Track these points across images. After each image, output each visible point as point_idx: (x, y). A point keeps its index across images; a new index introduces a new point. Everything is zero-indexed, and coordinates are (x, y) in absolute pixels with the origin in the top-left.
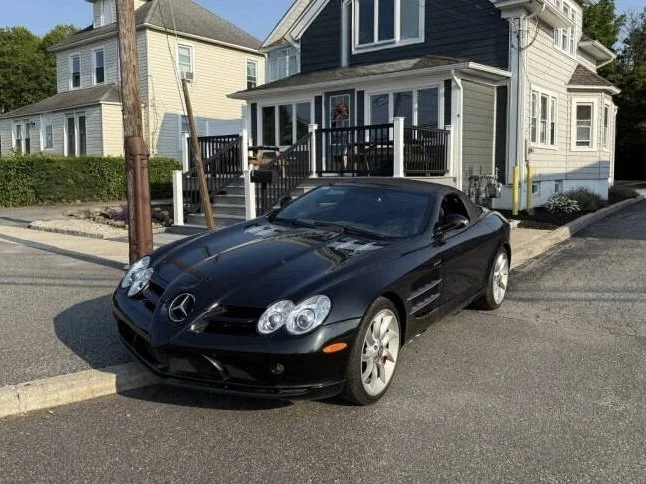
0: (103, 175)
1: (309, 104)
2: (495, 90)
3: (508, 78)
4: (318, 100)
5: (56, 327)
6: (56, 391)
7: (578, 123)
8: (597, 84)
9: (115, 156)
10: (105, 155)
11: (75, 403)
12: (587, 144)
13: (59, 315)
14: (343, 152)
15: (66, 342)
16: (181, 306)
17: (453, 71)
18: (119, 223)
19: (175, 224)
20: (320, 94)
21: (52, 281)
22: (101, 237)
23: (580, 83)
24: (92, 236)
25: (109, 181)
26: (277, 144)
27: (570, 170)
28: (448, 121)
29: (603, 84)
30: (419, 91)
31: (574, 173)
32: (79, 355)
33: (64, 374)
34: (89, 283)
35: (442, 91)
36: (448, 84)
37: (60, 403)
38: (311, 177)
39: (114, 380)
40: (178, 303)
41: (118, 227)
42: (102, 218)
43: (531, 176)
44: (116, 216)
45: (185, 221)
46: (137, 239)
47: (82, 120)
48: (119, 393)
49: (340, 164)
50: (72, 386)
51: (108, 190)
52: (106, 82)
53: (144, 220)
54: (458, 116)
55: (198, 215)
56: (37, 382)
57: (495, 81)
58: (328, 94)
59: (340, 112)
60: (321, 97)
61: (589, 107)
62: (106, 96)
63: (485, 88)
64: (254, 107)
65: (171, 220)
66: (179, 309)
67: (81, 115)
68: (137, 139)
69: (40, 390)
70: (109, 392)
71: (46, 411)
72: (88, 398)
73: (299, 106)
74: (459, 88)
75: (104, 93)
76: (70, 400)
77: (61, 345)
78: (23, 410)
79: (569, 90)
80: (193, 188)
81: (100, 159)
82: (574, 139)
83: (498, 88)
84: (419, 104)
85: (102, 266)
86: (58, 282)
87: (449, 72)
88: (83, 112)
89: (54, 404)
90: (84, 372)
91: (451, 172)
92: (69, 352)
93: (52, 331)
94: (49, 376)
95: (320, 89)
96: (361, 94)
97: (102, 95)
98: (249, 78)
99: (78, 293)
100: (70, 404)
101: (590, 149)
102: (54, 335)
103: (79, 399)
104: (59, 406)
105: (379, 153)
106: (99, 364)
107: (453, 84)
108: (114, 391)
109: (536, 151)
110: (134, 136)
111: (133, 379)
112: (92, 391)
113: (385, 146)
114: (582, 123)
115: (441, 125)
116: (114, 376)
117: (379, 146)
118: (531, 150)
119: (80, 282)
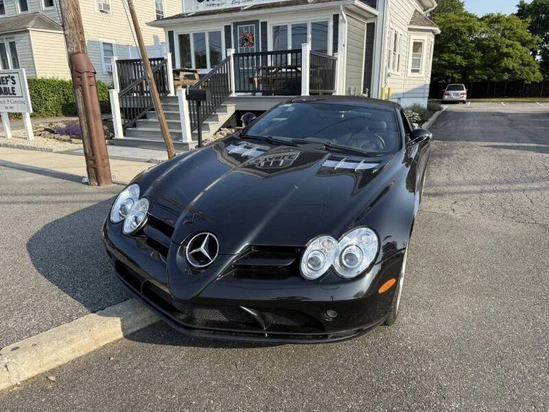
0: (39, 95)
1: (219, 33)
2: (366, 26)
3: (376, 16)
4: (227, 28)
5: (31, 255)
6: (54, 351)
7: (413, 55)
8: (428, 25)
9: (48, 78)
10: (39, 77)
11: (78, 359)
12: (418, 71)
13: (30, 240)
14: (253, 75)
15: (48, 276)
16: (202, 249)
17: (341, 7)
18: (64, 137)
19: (116, 137)
20: (228, 24)
21: (13, 199)
22: (51, 151)
23: (416, 24)
24: (42, 150)
25: (46, 100)
26: (194, 68)
27: (405, 91)
28: (335, 50)
29: (432, 25)
30: (312, 23)
31: (408, 93)
32: (68, 292)
33: (59, 324)
34: (53, 198)
35: (331, 24)
36: (336, 18)
37: (60, 363)
38: (231, 96)
39: (119, 325)
40: (197, 244)
41: (64, 141)
42: (47, 133)
43: (390, 94)
44: (61, 132)
45: (125, 134)
46: (93, 155)
47: (13, 45)
48: (126, 337)
49: (251, 85)
50: (72, 341)
51: (46, 108)
52: (30, 11)
53: (98, 137)
54: (344, 45)
55: (134, 129)
56: (27, 342)
57: (366, 18)
58: (236, 24)
59: (247, 40)
60: (230, 26)
61: (421, 43)
62: (32, 22)
63: (359, 23)
64: (171, 34)
65: (111, 134)
66: (200, 253)
67: (12, 41)
68: (81, 56)
69: (34, 353)
70: (115, 338)
71: (45, 376)
72: (92, 349)
73: (211, 34)
74: (345, 22)
75: (31, 20)
76: (72, 357)
77: (44, 282)
78: (15, 381)
79: (410, 29)
80: (129, 106)
81: (35, 80)
82: (410, 68)
83: (368, 24)
84: (312, 34)
85: (60, 180)
86: (20, 199)
87: (338, 8)
88: (13, 38)
89: (53, 366)
90: (81, 319)
91: (337, 92)
92: (55, 290)
93: (28, 262)
94: (41, 330)
95: (229, 19)
96: (264, 24)
97: (28, 22)
98: (157, 11)
99: (45, 212)
100: (73, 362)
101: (420, 76)
102: (32, 266)
103: (82, 353)
104: (60, 366)
105: (284, 75)
106: (96, 306)
107: (340, 18)
108: (121, 335)
109: (392, 76)
110: (78, 53)
111: (138, 318)
112: (96, 341)
113: (289, 70)
114: (416, 56)
115: (330, 52)
116: (118, 320)
117: (284, 70)
118: (389, 76)
119: (43, 198)
